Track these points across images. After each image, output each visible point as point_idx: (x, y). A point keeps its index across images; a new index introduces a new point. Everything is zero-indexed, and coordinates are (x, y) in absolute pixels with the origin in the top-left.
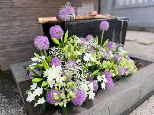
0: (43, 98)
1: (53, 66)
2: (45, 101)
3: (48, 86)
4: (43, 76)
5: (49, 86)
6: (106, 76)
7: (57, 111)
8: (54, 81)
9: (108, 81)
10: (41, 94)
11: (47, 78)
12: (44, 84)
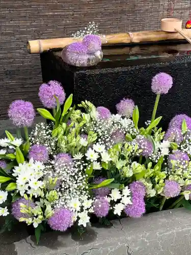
0: (6, 207)
1: (31, 160)
2: (8, 213)
3: (17, 192)
4: (13, 174)
5: (19, 191)
6: (131, 193)
7: (30, 237)
8: (27, 185)
9: (131, 203)
10: (4, 201)
11: (17, 180)
12: (10, 187)
